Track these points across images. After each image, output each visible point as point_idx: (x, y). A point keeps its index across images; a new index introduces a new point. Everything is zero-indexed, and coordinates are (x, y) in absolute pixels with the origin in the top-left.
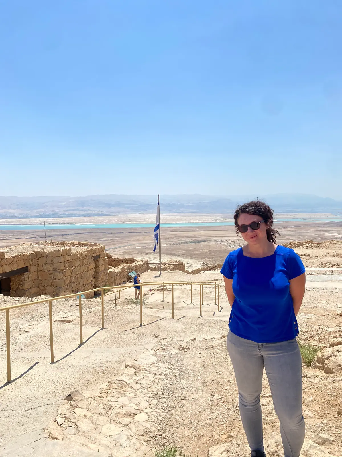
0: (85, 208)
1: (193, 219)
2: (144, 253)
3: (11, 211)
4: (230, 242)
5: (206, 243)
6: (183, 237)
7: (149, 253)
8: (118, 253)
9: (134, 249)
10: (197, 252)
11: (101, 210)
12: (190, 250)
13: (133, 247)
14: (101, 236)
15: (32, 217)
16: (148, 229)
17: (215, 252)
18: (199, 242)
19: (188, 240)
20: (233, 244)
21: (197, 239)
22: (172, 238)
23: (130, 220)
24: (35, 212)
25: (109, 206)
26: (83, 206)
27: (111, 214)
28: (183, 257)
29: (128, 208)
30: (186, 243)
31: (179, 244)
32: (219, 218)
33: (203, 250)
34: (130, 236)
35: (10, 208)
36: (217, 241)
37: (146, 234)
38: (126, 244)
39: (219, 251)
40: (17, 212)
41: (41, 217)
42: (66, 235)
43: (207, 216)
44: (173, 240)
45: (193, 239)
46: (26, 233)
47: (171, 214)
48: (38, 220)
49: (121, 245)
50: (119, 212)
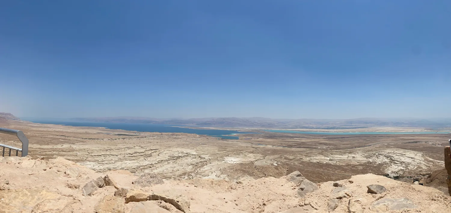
0: (352, 124)
1: (410, 130)
2: (389, 147)
3: (311, 125)
4: (433, 142)
5: (420, 143)
6: (406, 140)
7: (392, 147)
8: (376, 147)
9: (383, 145)
10: (418, 148)
11: (362, 125)
12: (413, 147)
13: (383, 144)
14: (365, 138)
15: (322, 129)
16: (388, 135)
17: (426, 147)
18: (416, 142)
19: (410, 141)
20: (435, 144)
21: (415, 141)
22: (401, 140)
23: (378, 130)
24: (324, 126)
25: (366, 123)
26: (351, 124)
27: (368, 127)
28: (410, 150)
29: (375, 124)
30: (409, 143)
31: (406, 143)
32: (423, 130)
33: (420, 146)
34: (379, 139)
35: (310, 124)
36: (426, 142)
37: (387, 137)
38: (379, 143)
39: (428, 147)
40: (314, 126)
41: (327, 129)
42: (344, 137)
43: (417, 128)
44: (402, 141)
45: (413, 141)
46: (322, 136)
47: (398, 127)
48: (326, 130)
49: (377, 143)
50: (371, 126)
